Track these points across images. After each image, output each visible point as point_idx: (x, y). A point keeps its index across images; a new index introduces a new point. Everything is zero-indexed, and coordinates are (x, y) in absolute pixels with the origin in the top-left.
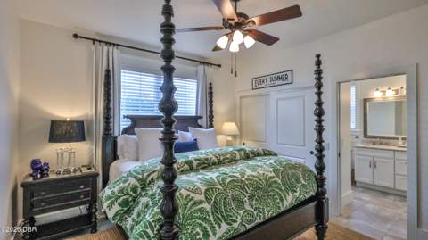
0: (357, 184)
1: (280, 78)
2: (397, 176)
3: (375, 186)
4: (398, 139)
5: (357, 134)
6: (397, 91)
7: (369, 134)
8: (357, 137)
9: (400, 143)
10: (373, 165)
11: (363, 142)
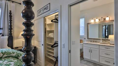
0: (84, 59)
1: (45, 9)
2: (100, 57)
3: (91, 60)
4: (100, 39)
5: (84, 37)
6: (100, 20)
7: (89, 37)
8: (85, 39)
9: (101, 41)
10: (91, 51)
11: (87, 41)
